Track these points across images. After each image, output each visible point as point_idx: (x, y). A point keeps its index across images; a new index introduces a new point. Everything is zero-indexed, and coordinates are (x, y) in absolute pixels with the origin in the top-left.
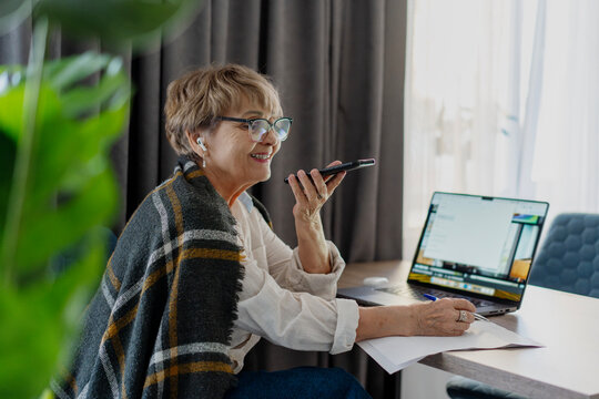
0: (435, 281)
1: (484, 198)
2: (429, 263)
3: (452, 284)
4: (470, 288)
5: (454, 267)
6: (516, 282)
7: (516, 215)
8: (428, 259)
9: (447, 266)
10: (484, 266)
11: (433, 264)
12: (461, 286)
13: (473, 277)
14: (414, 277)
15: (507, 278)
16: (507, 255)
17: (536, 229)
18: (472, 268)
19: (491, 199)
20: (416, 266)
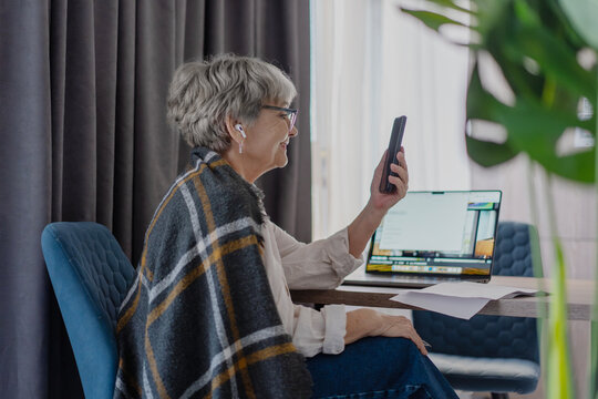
0: (395, 268)
1: (434, 193)
2: (387, 254)
3: (416, 269)
4: (435, 270)
5: (415, 254)
6: (482, 259)
7: (471, 204)
8: (384, 251)
9: (405, 254)
10: (446, 250)
11: (392, 254)
12: (426, 269)
13: (436, 260)
14: (371, 268)
15: (473, 256)
16: (469, 238)
17: (493, 213)
18: (435, 253)
19: (442, 193)
20: (373, 258)
